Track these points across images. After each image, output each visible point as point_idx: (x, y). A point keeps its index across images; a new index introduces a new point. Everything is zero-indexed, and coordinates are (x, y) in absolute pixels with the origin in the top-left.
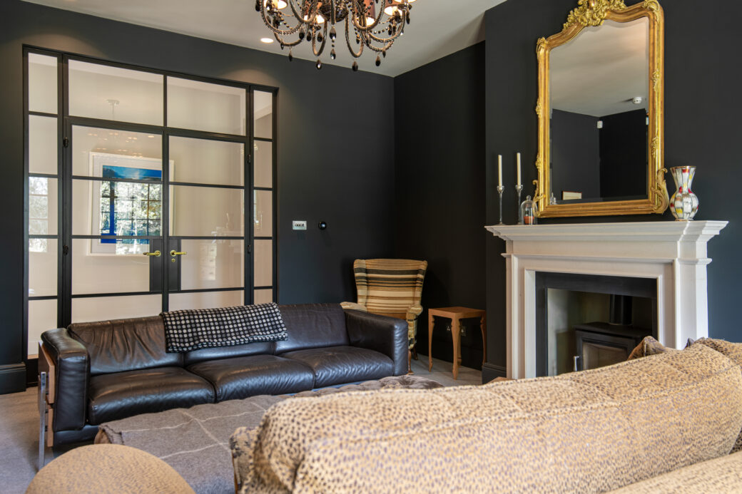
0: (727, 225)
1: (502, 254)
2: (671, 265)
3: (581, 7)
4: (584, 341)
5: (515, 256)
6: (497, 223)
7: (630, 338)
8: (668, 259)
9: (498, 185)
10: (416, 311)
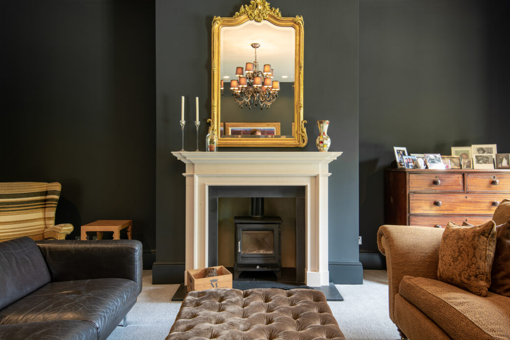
0: (342, 154)
1: (183, 174)
2: (316, 178)
3: (251, 6)
4: (242, 230)
5: (197, 174)
6: (179, 149)
7: (275, 223)
8: (315, 174)
9: (181, 119)
10: (68, 230)
